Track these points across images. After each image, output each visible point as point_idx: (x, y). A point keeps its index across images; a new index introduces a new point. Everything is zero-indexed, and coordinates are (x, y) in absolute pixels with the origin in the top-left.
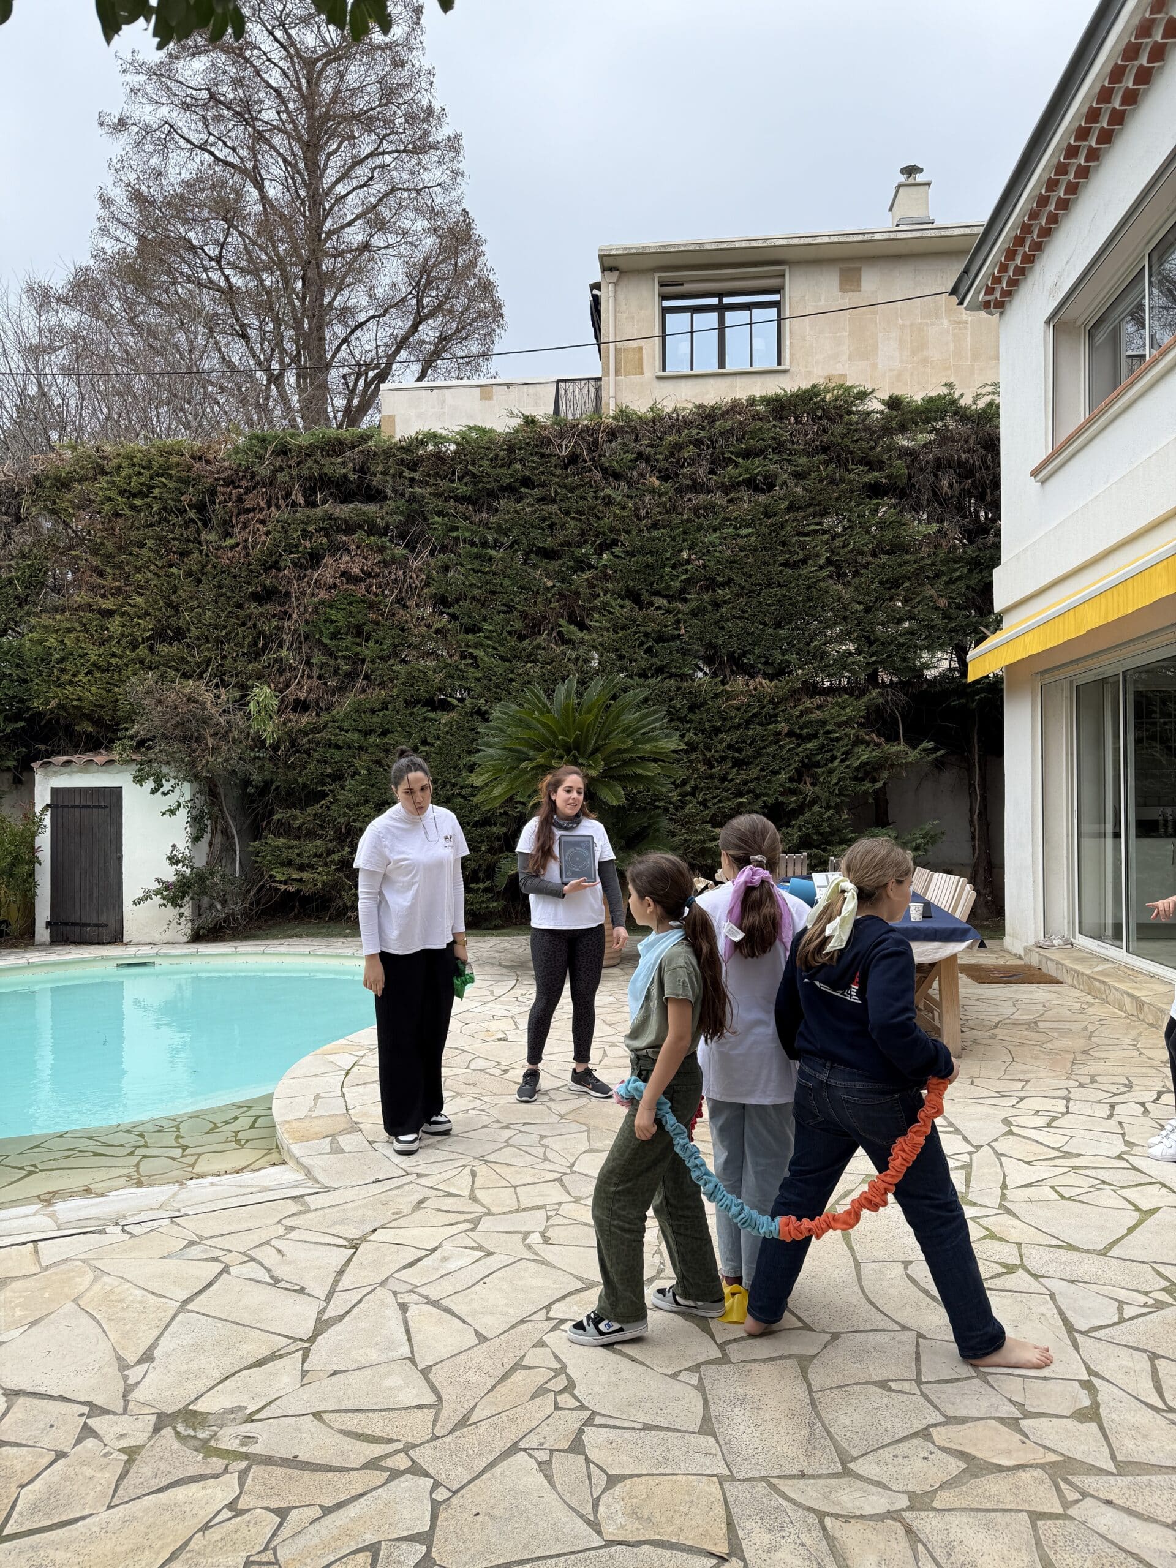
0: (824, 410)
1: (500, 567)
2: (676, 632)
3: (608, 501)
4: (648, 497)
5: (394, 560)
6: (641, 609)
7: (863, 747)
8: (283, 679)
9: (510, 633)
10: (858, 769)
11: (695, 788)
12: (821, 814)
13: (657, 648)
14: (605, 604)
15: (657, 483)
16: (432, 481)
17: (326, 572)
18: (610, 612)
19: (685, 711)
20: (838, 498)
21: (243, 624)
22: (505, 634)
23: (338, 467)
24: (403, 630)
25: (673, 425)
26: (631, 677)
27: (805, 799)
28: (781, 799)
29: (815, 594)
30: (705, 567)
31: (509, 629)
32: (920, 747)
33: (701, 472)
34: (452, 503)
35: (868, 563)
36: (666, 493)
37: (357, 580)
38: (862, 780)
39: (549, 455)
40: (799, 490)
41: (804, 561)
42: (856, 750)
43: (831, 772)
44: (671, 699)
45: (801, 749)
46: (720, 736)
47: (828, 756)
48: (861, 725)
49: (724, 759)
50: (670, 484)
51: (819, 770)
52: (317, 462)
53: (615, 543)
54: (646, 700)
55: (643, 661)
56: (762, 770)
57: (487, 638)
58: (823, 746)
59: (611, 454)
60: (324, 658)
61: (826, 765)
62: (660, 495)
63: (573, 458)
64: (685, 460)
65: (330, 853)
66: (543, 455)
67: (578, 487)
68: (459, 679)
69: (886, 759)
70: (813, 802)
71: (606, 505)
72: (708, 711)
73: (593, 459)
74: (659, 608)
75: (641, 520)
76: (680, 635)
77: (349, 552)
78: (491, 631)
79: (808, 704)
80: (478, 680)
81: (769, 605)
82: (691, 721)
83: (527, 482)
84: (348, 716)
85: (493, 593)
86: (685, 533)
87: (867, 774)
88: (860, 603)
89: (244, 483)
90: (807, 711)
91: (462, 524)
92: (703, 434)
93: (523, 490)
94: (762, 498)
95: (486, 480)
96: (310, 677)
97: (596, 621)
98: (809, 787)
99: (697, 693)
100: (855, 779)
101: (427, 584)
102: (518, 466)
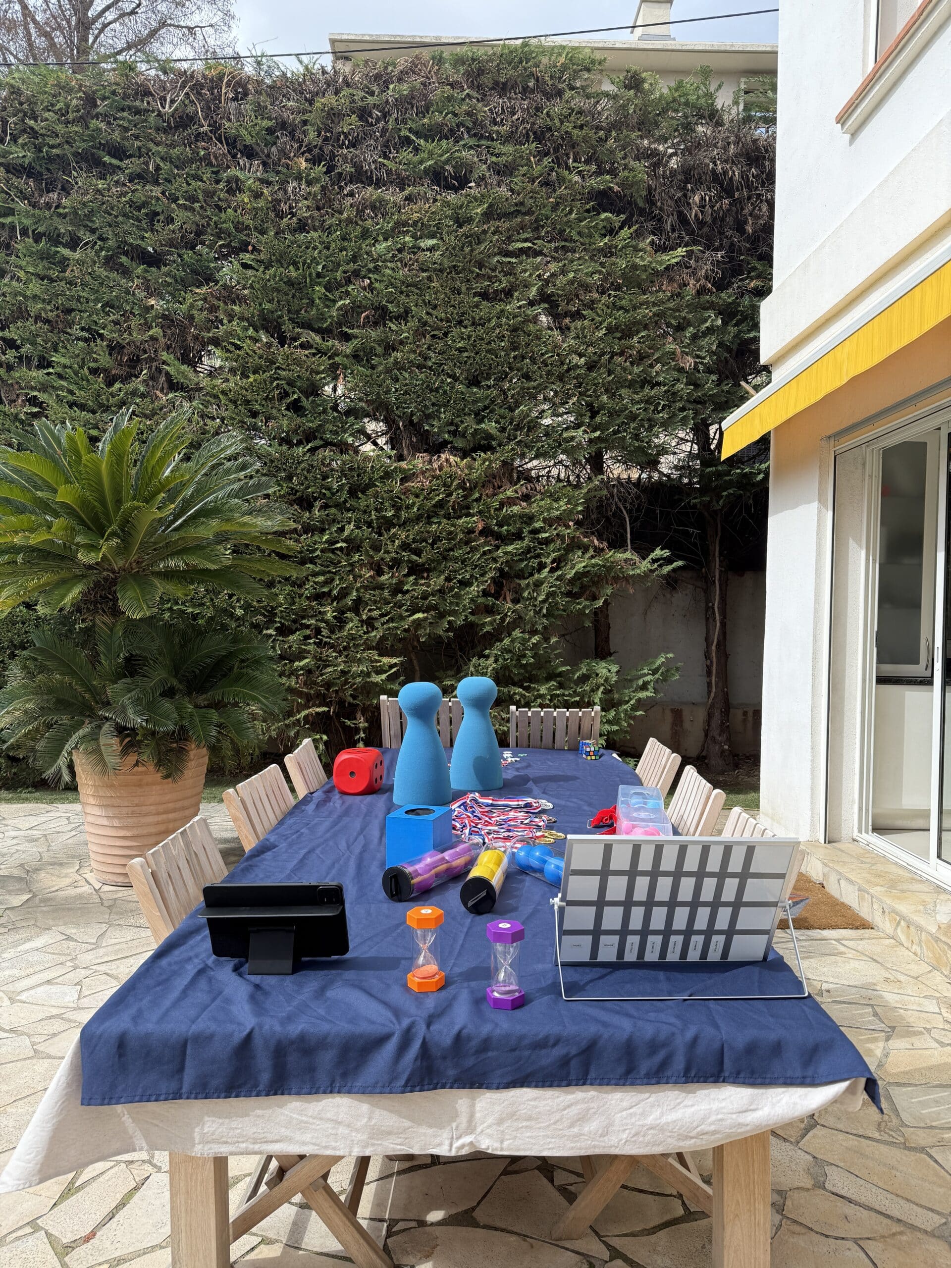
0: (537, 80)
1: (77, 273)
3: (235, 186)
4: (292, 184)
6: (281, 344)
7: (580, 552)
9: (94, 372)
10: (572, 581)
11: (358, 602)
12: (524, 641)
13: (306, 402)
14: (229, 335)
15: (305, 166)
18: (238, 348)
19: (345, 495)
20: (555, 207)
22: (86, 372)
25: (328, 83)
27: (503, 620)
28: (471, 618)
29: (523, 339)
30: (372, 289)
31: (93, 365)
32: (653, 555)
33: (368, 154)
35: (593, 301)
36: (317, 180)
38: (578, 596)
39: (147, 112)
40: (503, 191)
41: (508, 293)
42: (570, 556)
43: (538, 584)
44: (325, 478)
45: (499, 552)
46: (393, 531)
47: (534, 563)
48: (578, 523)
49: (396, 563)
50: (323, 168)
51: (523, 583)
53: (243, 246)
56: (448, 579)
57: (60, 376)
58: (529, 550)
59: (239, 118)
61: (532, 575)
62: (309, 183)
63: (184, 121)
64: (346, 136)
66: (138, 112)
67: (191, 161)
69: (609, 569)
70: (514, 625)
71: (232, 192)
72: (376, 496)
73: (213, 123)
74: (307, 346)
75: (282, 218)
78: (65, 367)
79: (510, 493)
81: (460, 350)
83: (119, 152)
85: (67, 311)
86: (344, 239)
87: (583, 588)
88: (580, 355)
90: (511, 502)
91: (22, 205)
92: (370, 100)
93: (108, 159)
94: (451, 197)
95: (52, 142)
98: (509, 605)
99: (360, 471)
100: (569, 594)
102: (100, 124)
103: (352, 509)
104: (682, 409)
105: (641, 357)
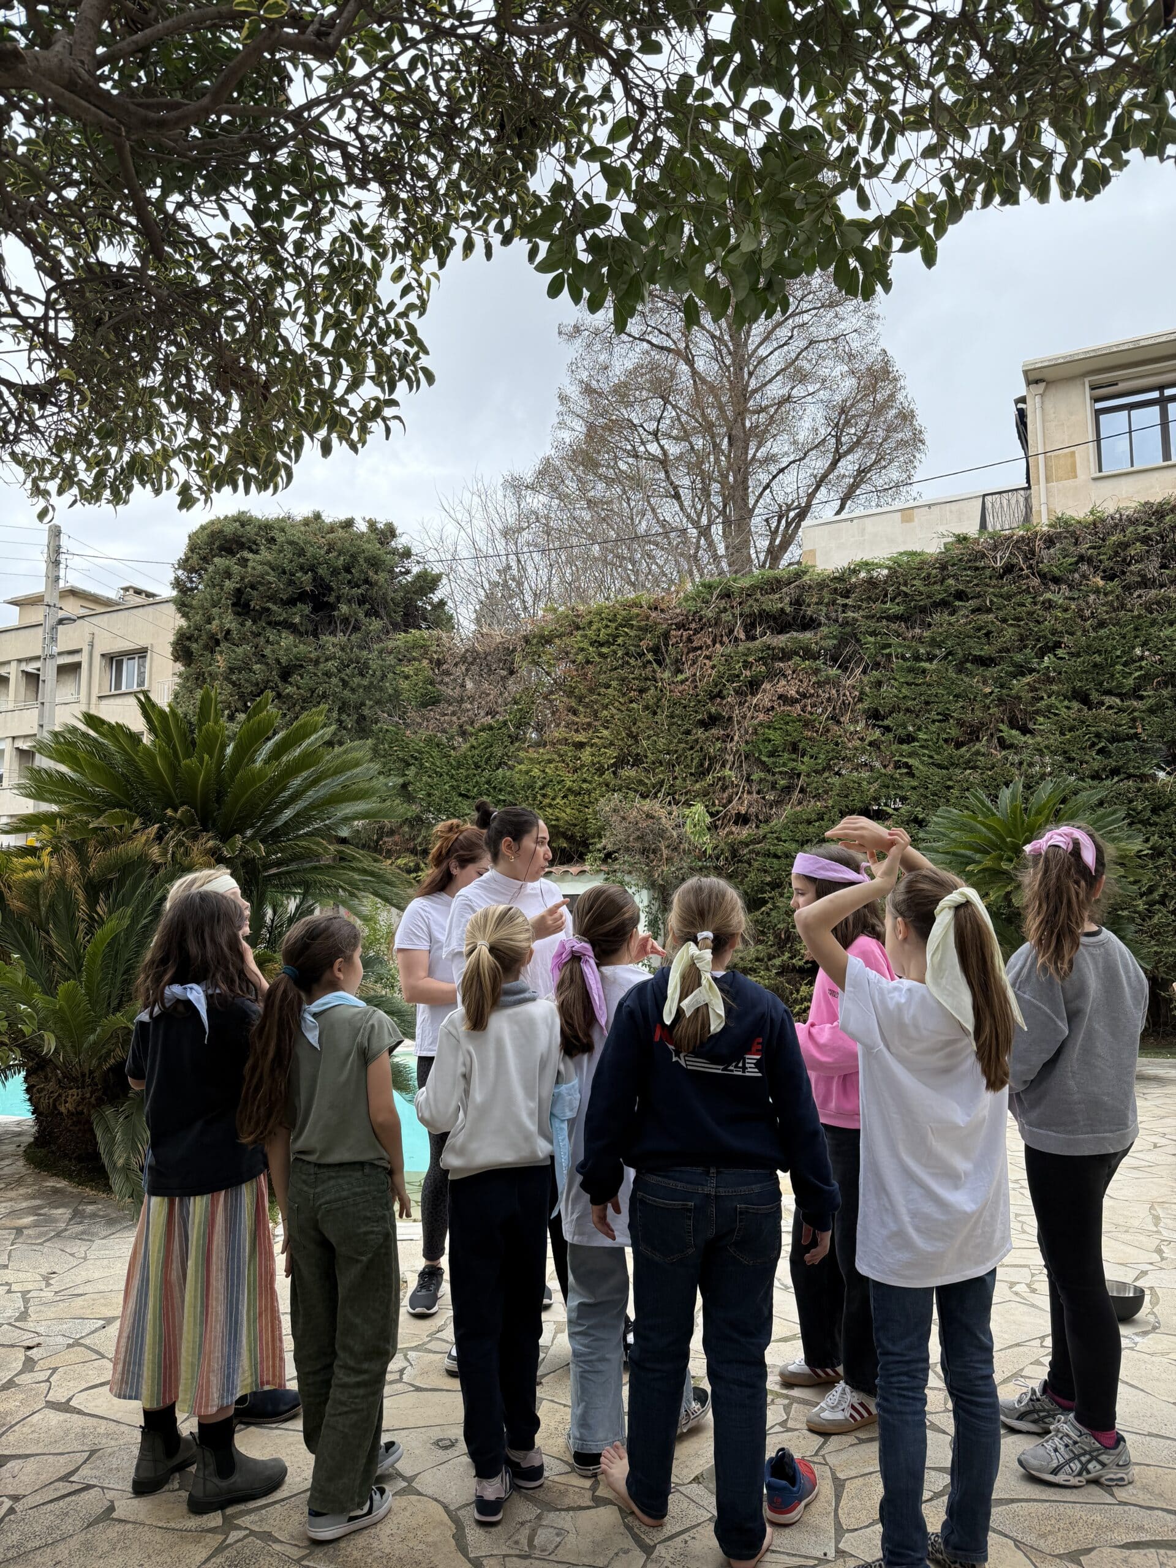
1: (935, 678)
2: (1132, 731)
3: (1049, 605)
4: (1092, 597)
5: (827, 681)
6: (1090, 709)
8: (725, 795)
9: (946, 741)
11: (1165, 895)
13: (1112, 748)
14: (1049, 707)
15: (1101, 583)
16: (864, 605)
17: (765, 696)
18: (1056, 715)
19: (1148, 813)
21: (692, 748)
22: (941, 742)
23: (774, 603)
24: (837, 744)
25: (1116, 525)
26: (1082, 779)
30: (1162, 662)
31: (945, 736)
33: (1152, 568)
34: (884, 622)
36: (1112, 592)
37: (793, 702)
39: (984, 568)
44: (1131, 801)
50: (1116, 582)
52: (757, 600)
53: (1058, 645)
54: (1101, 803)
55: (1096, 762)
57: (922, 747)
59: (1049, 559)
60: (762, 775)
62: (1106, 594)
63: (1009, 569)
64: (1132, 558)
65: (771, 957)
66: (977, 569)
67: (1015, 595)
68: (894, 788)
71: (1047, 609)
73: (1030, 567)
74: (1110, 707)
75: (1085, 621)
76: (1136, 734)
77: (785, 676)
78: (926, 740)
80: (914, 788)
83: (961, 595)
84: (785, 827)
85: (927, 703)
86: (1136, 629)
89: (693, 626)
91: (895, 640)
92: (1150, 530)
93: (957, 603)
95: (918, 598)
96: (749, 793)
97: (1042, 724)
99: (1160, 794)
101: (860, 700)
102: (951, 581)
103: (1156, 824)
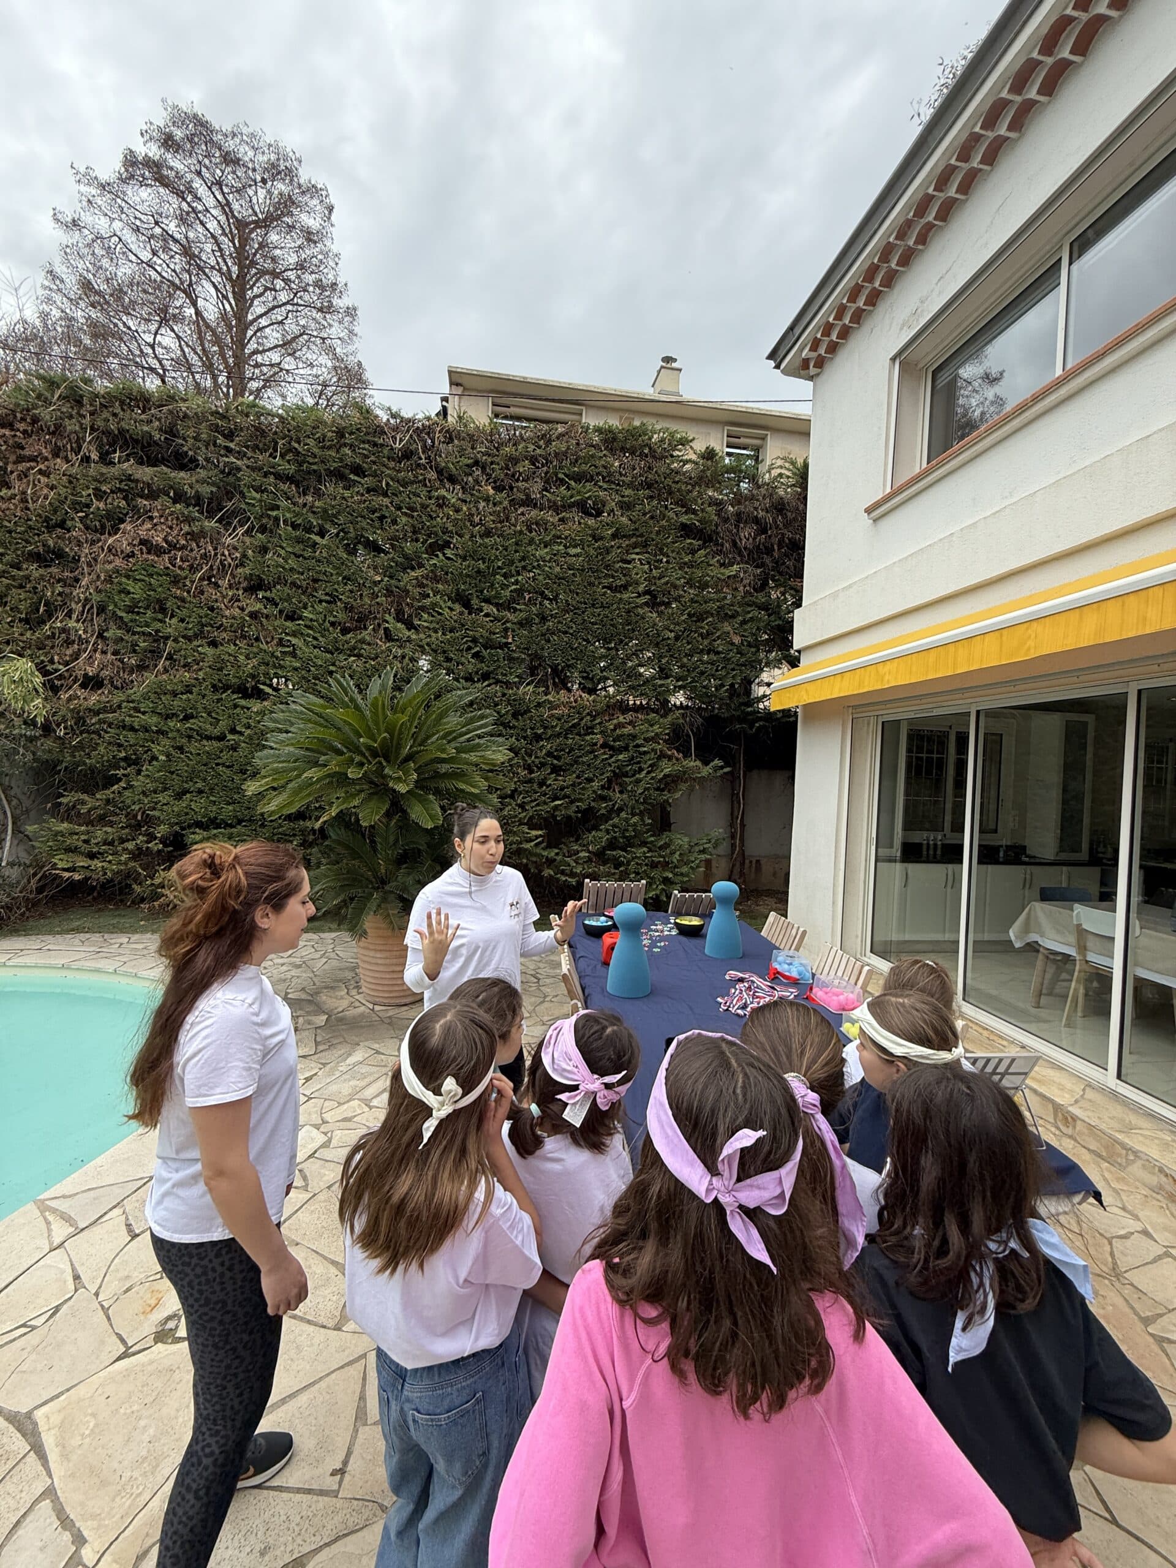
0: (650, 448)
1: (325, 554)
2: (504, 640)
3: (442, 503)
4: (482, 504)
5: (202, 534)
6: (470, 613)
7: (666, 761)
8: (69, 652)
9: (333, 624)
10: (660, 781)
12: (627, 820)
13: (485, 653)
14: (434, 605)
15: (491, 492)
16: (249, 454)
17: (122, 539)
18: (440, 614)
20: (658, 533)
21: (21, 587)
22: (327, 624)
23: (136, 422)
24: (212, 609)
26: (456, 680)
27: (614, 805)
28: (593, 804)
29: (634, 619)
30: (534, 579)
31: (332, 619)
32: (712, 764)
33: (535, 488)
34: (272, 479)
35: (680, 596)
36: (501, 503)
37: (158, 551)
38: (663, 790)
39: (382, 445)
40: (624, 519)
41: (625, 587)
42: (660, 764)
43: (638, 781)
44: (496, 705)
45: (613, 759)
46: (541, 743)
47: (636, 767)
48: (665, 741)
49: (543, 765)
50: (504, 494)
51: (627, 780)
52: (115, 415)
53: (447, 544)
54: (471, 703)
55: (470, 665)
56: (578, 777)
57: (307, 626)
58: (632, 758)
59: (448, 456)
60: (119, 633)
61: (634, 775)
62: (495, 504)
63: (408, 454)
64: (520, 474)
65: (123, 841)
66: (375, 445)
67: (412, 483)
68: (275, 667)
69: (685, 773)
70: (621, 810)
71: (440, 506)
72: (531, 719)
73: (428, 458)
74: (487, 615)
75: (474, 527)
76: (507, 644)
77: (151, 518)
78: (311, 620)
79: (621, 719)
80: (296, 669)
81: (593, 624)
82: (514, 727)
83: (358, 470)
84: (146, 697)
85: (316, 581)
86: (517, 544)
87: (667, 784)
88: (671, 631)
89: (22, 426)
90: (620, 726)
91: (284, 503)
92: (538, 451)
93: (352, 476)
94: (591, 522)
95: (311, 460)
96: (104, 652)
97: (424, 620)
98: (618, 795)
99: (521, 700)
100: (658, 789)
101: (242, 565)
102: (347, 451)
104: (733, 670)
105: (708, 634)
